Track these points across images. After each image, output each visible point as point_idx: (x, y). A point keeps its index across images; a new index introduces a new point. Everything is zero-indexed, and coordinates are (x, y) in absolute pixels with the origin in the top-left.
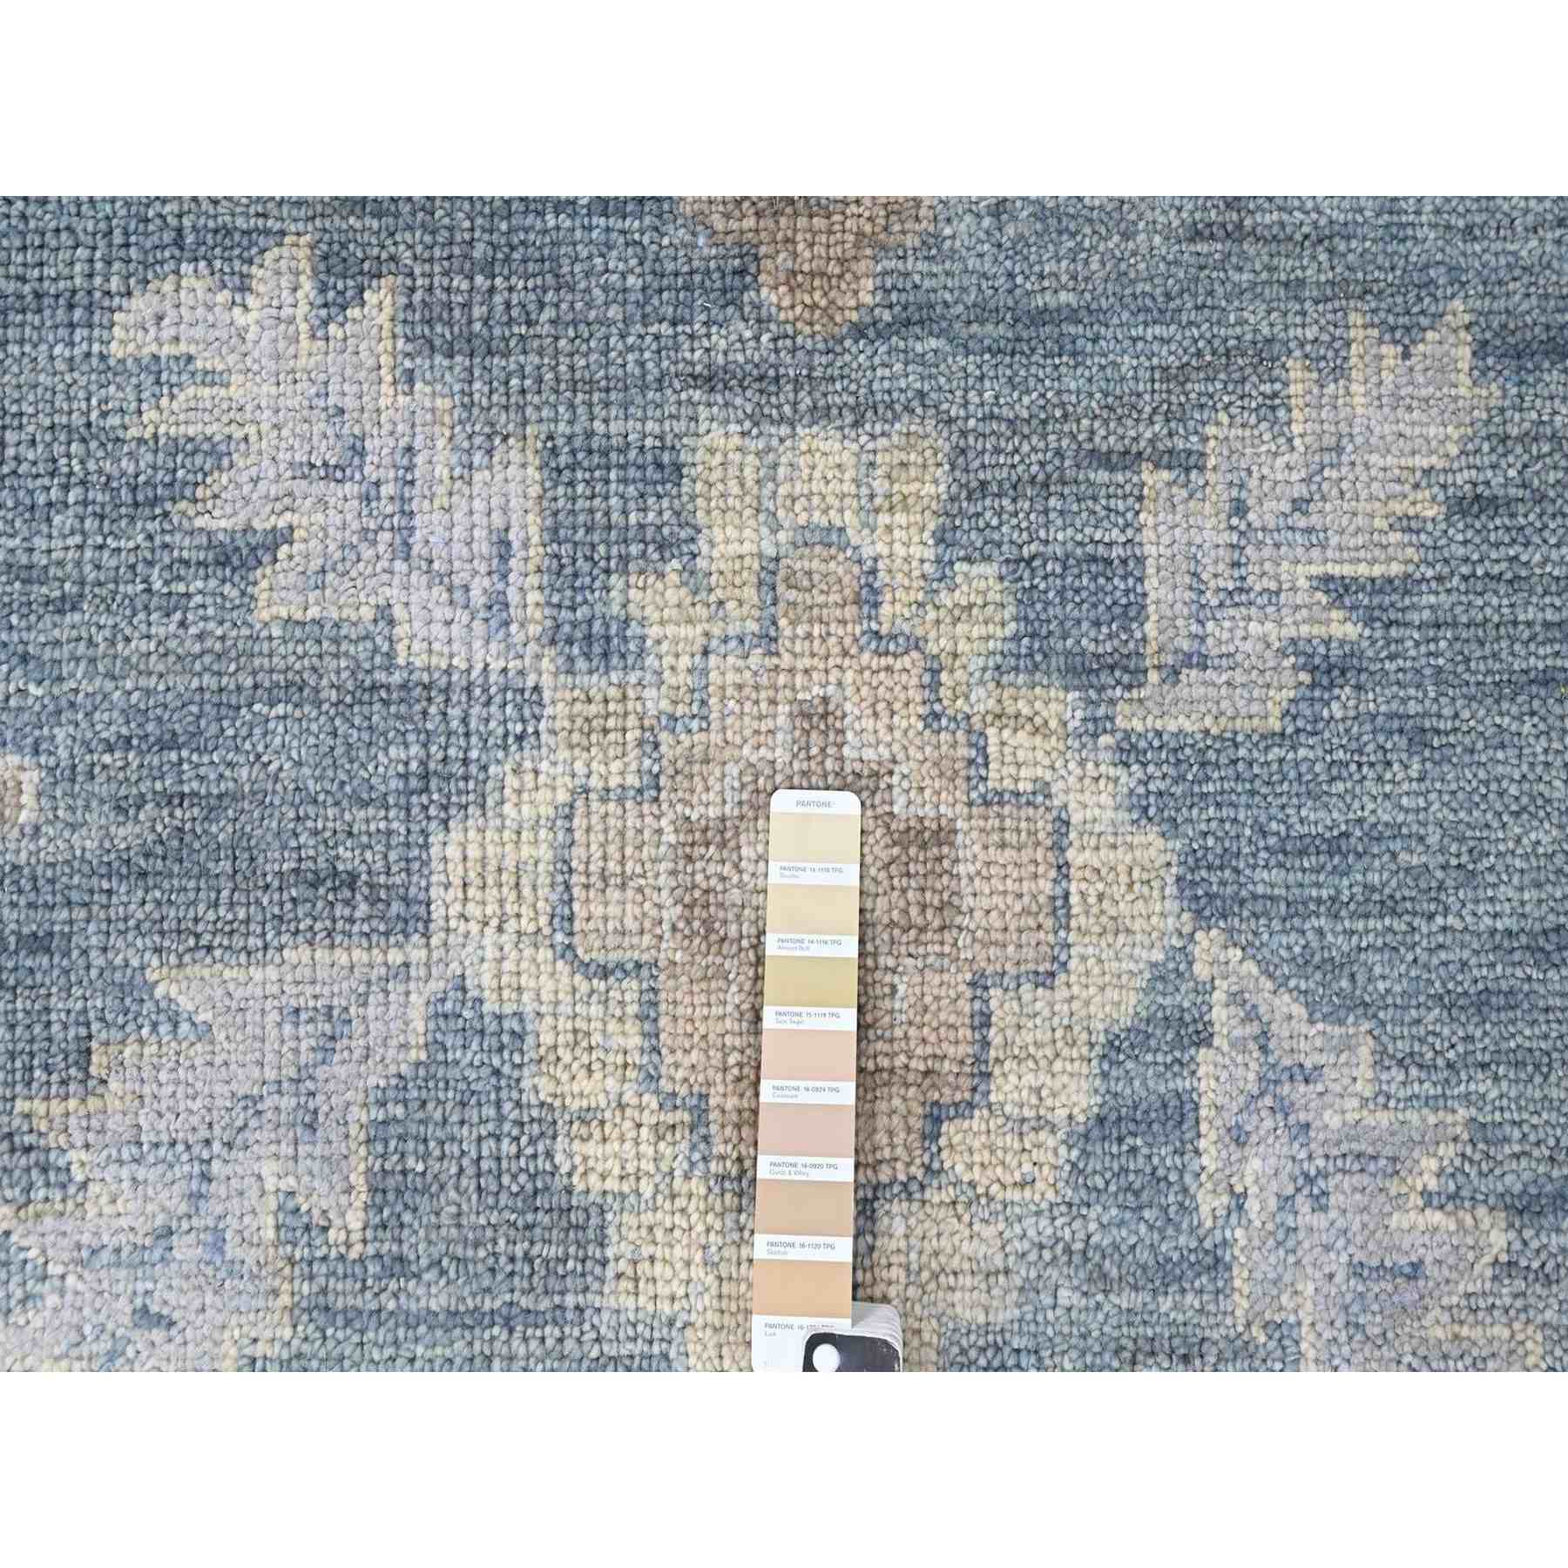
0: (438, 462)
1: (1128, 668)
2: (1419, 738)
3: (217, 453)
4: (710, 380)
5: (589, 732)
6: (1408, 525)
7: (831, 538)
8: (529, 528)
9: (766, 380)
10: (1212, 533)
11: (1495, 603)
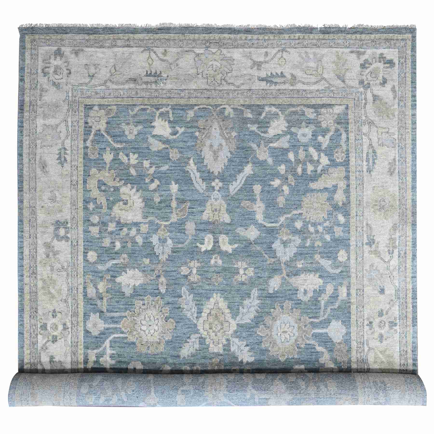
0: (236, 351)
1: (200, 338)
2: (184, 334)
3: (249, 351)
4: (222, 355)
5: (228, 335)
6: (184, 346)
7: (215, 346)
8: (231, 346)
9: (219, 355)
10: (195, 346)
11: (180, 342)
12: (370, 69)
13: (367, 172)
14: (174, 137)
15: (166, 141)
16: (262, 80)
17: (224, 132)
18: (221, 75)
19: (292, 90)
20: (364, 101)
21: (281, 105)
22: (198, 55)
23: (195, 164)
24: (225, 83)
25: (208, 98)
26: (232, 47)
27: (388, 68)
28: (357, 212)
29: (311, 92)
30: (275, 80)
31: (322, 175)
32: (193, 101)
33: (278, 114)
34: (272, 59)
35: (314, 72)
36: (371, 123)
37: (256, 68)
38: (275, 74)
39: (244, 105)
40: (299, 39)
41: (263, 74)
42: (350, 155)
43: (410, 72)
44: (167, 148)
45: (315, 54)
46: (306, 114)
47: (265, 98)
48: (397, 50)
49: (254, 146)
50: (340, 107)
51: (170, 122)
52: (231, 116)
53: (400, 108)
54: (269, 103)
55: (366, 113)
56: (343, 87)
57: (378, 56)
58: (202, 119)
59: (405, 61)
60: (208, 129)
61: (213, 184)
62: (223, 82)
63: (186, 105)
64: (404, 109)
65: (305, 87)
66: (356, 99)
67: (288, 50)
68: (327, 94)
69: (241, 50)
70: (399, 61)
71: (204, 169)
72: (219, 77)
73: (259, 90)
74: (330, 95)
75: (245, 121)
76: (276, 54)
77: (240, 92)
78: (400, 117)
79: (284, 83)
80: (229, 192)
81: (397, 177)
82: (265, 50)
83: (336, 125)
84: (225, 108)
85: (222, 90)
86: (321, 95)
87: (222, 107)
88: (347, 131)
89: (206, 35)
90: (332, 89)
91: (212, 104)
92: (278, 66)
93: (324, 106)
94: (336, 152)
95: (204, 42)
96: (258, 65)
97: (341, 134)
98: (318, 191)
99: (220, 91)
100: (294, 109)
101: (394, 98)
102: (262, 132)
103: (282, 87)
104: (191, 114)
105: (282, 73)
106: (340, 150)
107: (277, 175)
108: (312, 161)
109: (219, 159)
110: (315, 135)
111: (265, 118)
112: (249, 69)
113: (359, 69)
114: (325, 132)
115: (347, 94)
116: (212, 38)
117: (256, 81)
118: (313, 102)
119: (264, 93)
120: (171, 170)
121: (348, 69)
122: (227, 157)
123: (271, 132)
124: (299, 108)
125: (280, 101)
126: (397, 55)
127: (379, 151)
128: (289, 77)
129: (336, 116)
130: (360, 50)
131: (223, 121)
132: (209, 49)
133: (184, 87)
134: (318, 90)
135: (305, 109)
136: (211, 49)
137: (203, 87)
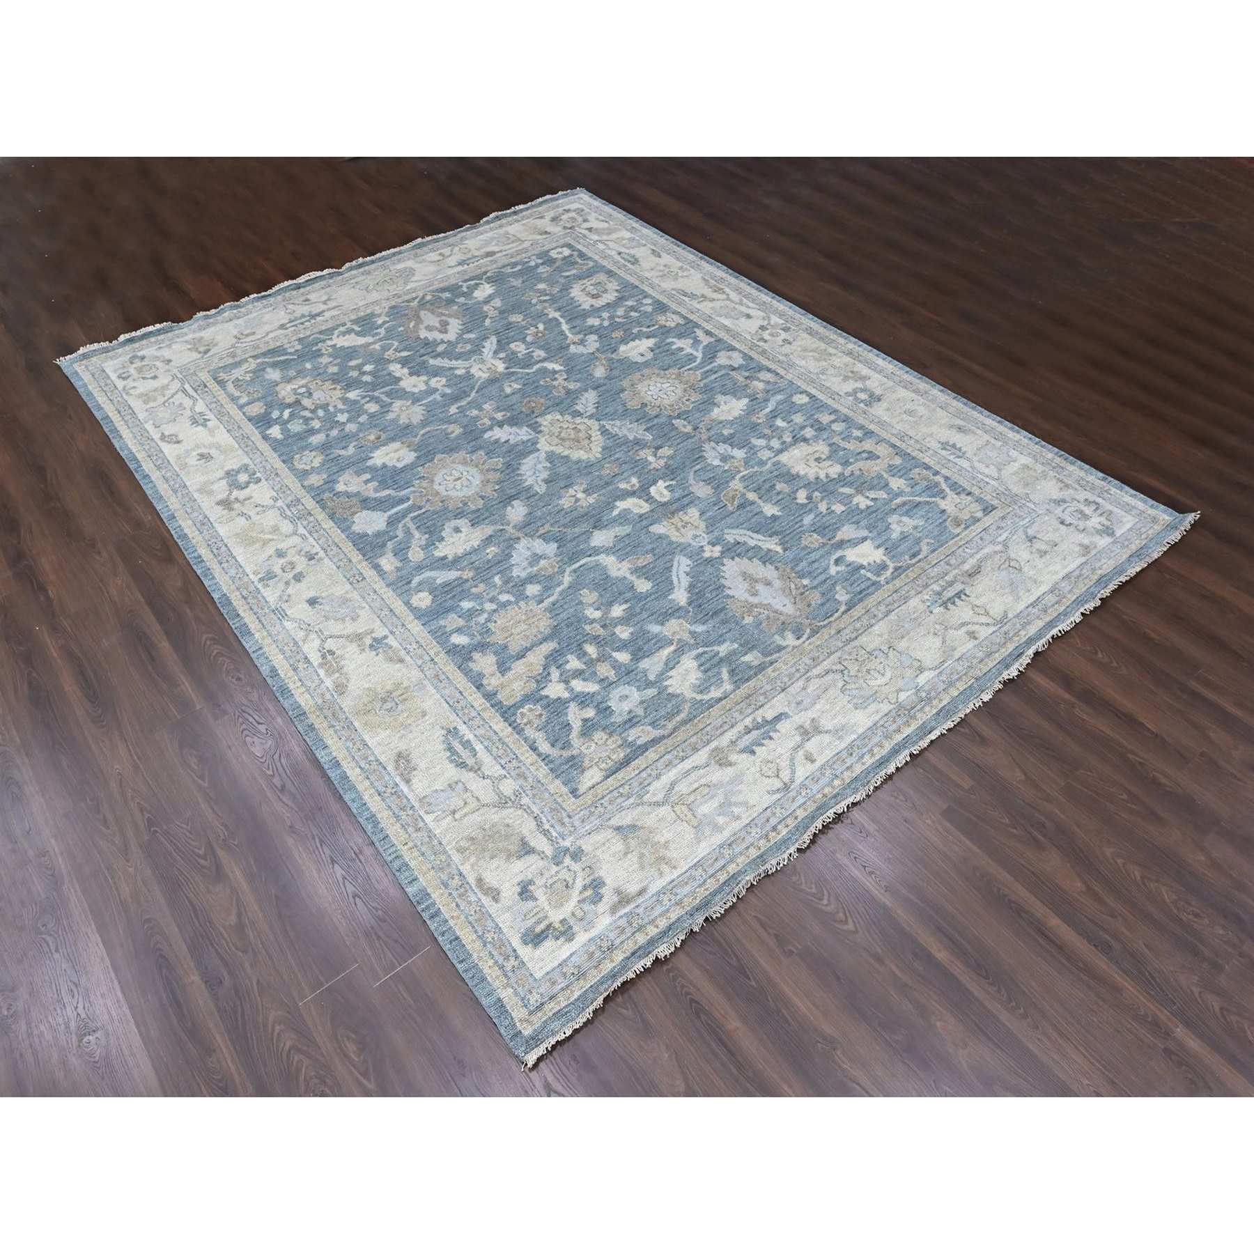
12: (577, 892)
13: (455, 728)
14: (835, 557)
15: (841, 544)
16: (778, 718)
17: (766, 612)
18: (852, 673)
19: (709, 742)
20: (547, 826)
21: (708, 709)
22: (921, 670)
23: (769, 550)
24: (834, 668)
25: (839, 632)
26: (882, 723)
27: (538, 922)
28: (435, 663)
29: (669, 765)
30: (755, 733)
31: (544, 669)
32: (858, 611)
33: (701, 692)
34: (792, 760)
35: (692, 798)
36: (503, 802)
37: (807, 725)
38: (763, 741)
39: (772, 663)
40: (774, 829)
41: (783, 726)
42: (510, 729)
43: (475, 956)
44: (829, 540)
45: (718, 828)
46: (649, 728)
47: (747, 698)
48: (538, 975)
49: (700, 628)
50: (589, 784)
51: (862, 567)
52: (776, 637)
53: (455, 872)
54: (732, 696)
55: (527, 810)
56: (610, 819)
57: (576, 928)
58: (819, 602)
59: (502, 967)
60: (795, 598)
61: (718, 548)
62: (839, 667)
63: (861, 600)
64: (444, 877)
65: (687, 764)
66: (566, 820)
67: (778, 796)
68: (635, 784)
69: (861, 731)
70: (516, 958)
71: (750, 554)
72: (853, 669)
73: (768, 701)
74: (627, 787)
75: (748, 647)
76: (793, 772)
77: (798, 675)
78: (443, 858)
79: (733, 743)
80: (685, 556)
81: (382, 759)
82: (818, 764)
83: (575, 752)
84: (798, 638)
85: (829, 657)
86: (644, 775)
87: (805, 636)
88: (545, 758)
89: (941, 706)
90: (631, 800)
91: (824, 630)
92: (770, 758)
93: (626, 762)
94: (541, 715)
95: (933, 694)
96: (806, 733)
97: (553, 745)
98: (532, 646)
99: (830, 654)
100: (678, 719)
101: (480, 881)
102: (705, 653)
103: (731, 735)
104: (842, 596)
105: (753, 752)
106: (537, 722)
107: (624, 621)
108: (578, 674)
109: (741, 579)
110: (604, 711)
111: (719, 673)
112: (815, 716)
113: (602, 873)
114: (588, 728)
115: (591, 813)
116: (927, 709)
117: (787, 710)
118: (651, 754)
119: (754, 702)
120: (797, 523)
121: (626, 854)
122: (730, 588)
123: (688, 663)
124: (670, 726)
125: (715, 711)
126: (529, 965)
127: (452, 772)
128: (733, 757)
129: (587, 763)
130: (627, 910)
131: (783, 623)
132: (914, 690)
133: (893, 616)
134: (658, 777)
135: (656, 733)
136: (909, 693)
137: (863, 640)
